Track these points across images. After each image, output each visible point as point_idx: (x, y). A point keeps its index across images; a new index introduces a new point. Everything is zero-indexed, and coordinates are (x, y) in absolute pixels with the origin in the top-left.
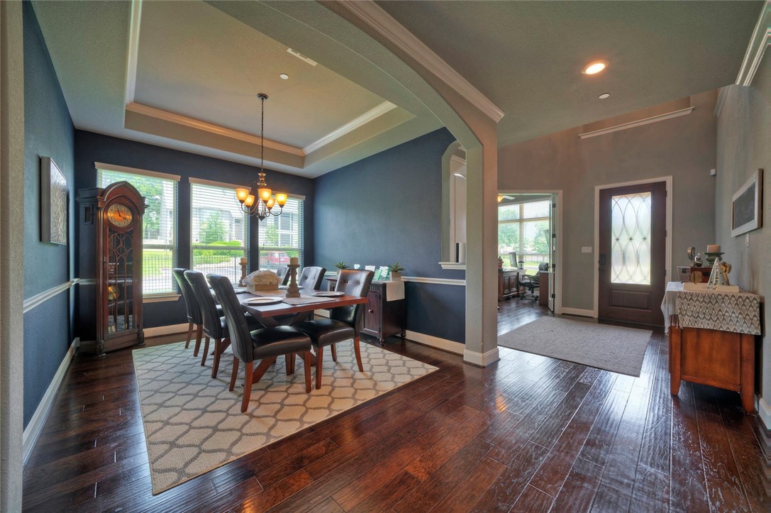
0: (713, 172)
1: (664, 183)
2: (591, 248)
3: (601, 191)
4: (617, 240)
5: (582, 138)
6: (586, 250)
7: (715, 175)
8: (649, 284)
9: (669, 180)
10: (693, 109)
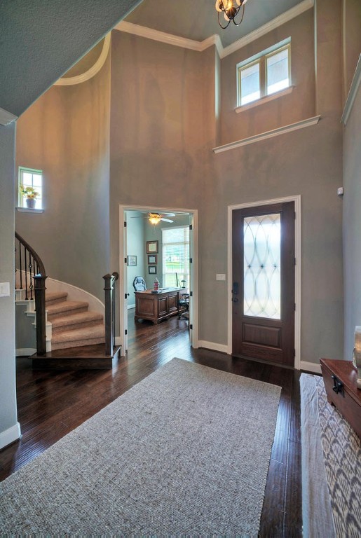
0: (340, 191)
1: (293, 203)
2: (224, 275)
3: (234, 211)
4: (250, 267)
5: (216, 152)
6: (221, 277)
7: (342, 195)
8: (280, 318)
9: (297, 199)
10: (320, 119)
